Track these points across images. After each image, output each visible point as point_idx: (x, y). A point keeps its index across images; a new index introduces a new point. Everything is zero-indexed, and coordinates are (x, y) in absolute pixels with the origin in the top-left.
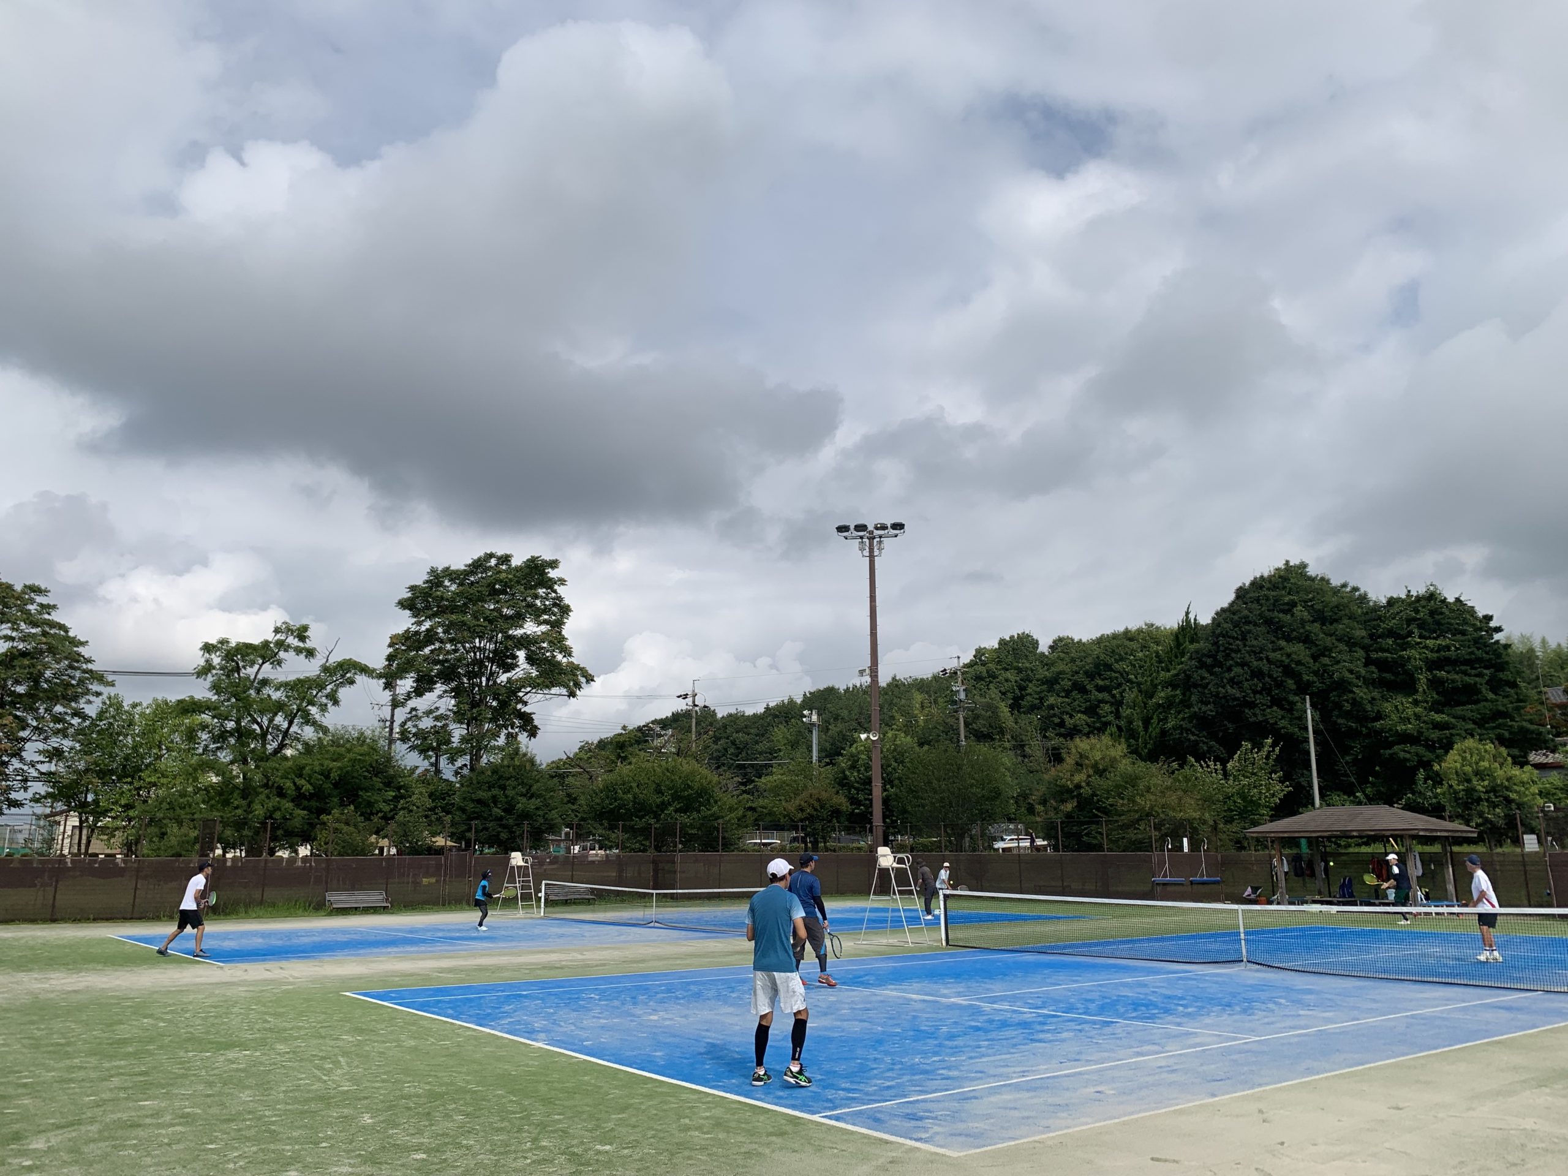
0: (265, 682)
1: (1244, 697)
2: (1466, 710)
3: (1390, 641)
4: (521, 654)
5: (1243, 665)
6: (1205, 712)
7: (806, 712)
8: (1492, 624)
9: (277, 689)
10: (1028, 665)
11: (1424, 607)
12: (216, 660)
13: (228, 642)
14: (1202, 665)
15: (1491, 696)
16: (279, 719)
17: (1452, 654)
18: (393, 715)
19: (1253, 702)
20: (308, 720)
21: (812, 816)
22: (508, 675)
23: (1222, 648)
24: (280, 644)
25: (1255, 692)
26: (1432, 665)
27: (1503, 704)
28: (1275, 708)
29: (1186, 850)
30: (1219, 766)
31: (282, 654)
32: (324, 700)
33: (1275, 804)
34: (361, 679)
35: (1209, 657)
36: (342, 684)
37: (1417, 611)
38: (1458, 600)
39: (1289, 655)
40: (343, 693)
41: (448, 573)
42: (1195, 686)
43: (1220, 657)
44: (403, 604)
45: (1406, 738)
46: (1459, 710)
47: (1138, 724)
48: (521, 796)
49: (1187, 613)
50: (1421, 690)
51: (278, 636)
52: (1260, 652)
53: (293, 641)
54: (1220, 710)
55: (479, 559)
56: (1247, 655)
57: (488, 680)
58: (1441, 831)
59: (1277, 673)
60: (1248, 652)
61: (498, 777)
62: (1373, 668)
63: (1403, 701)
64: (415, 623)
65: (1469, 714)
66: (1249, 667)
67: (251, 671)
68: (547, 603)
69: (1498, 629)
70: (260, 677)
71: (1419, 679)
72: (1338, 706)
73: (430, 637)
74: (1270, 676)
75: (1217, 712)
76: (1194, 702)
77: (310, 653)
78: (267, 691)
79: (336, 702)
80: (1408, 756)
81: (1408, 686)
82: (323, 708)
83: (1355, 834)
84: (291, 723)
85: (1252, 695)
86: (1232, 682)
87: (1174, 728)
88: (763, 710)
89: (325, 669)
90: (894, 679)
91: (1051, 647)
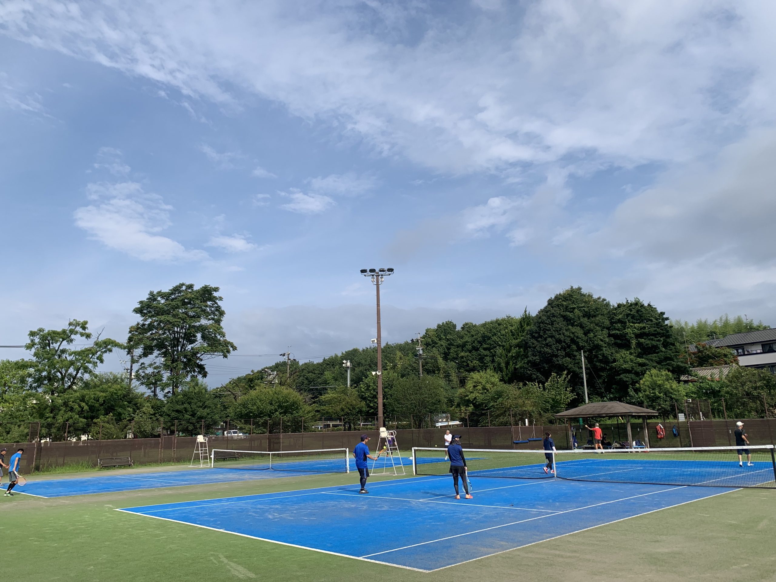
0: (63, 351)
1: (553, 352)
2: (654, 356)
3: (619, 325)
4: (199, 335)
5: (552, 337)
6: (535, 360)
7: (344, 361)
8: (665, 316)
9: (70, 355)
10: (451, 337)
11: (634, 308)
12: (37, 340)
13: (44, 330)
14: (533, 337)
15: (664, 349)
16: (71, 370)
17: (647, 330)
18: (131, 367)
19: (557, 355)
20: (86, 370)
21: (348, 413)
22: (192, 345)
23: (542, 329)
24: (72, 332)
25: (558, 350)
26: (638, 336)
27: (670, 353)
28: (567, 358)
29: (527, 424)
30: (541, 385)
31: (73, 337)
32: (96, 360)
33: (568, 402)
34: (115, 349)
35: (536, 333)
36: (105, 352)
37: (631, 311)
38: (649, 305)
39: (573, 333)
40: (106, 356)
41: (160, 294)
42: (530, 347)
43: (542, 334)
44: (137, 311)
45: (626, 371)
46: (649, 356)
47: (503, 365)
48: (199, 407)
49: (525, 311)
50: (633, 347)
51: (71, 327)
52: (560, 331)
53: (79, 329)
54: (542, 359)
55: (176, 287)
56: (554, 332)
57: (182, 348)
58: (642, 413)
59: (568, 340)
60: (554, 331)
61: (187, 397)
62: (612, 339)
63: (624, 353)
64: (143, 320)
65: (654, 359)
66: (555, 338)
67: (56, 346)
68: (213, 309)
69: (667, 319)
70: (61, 348)
71: (632, 342)
72: (596, 356)
73: (151, 327)
74: (564, 342)
75: (540, 360)
76: (530, 356)
77: (88, 336)
78: (64, 356)
79: (102, 361)
80: (627, 379)
81: (626, 345)
82: (95, 364)
83: (604, 415)
84: (77, 373)
85: (556, 351)
86: (547, 345)
87: (521, 368)
88: (322, 361)
89: (96, 344)
90: (387, 344)
91: (462, 328)
